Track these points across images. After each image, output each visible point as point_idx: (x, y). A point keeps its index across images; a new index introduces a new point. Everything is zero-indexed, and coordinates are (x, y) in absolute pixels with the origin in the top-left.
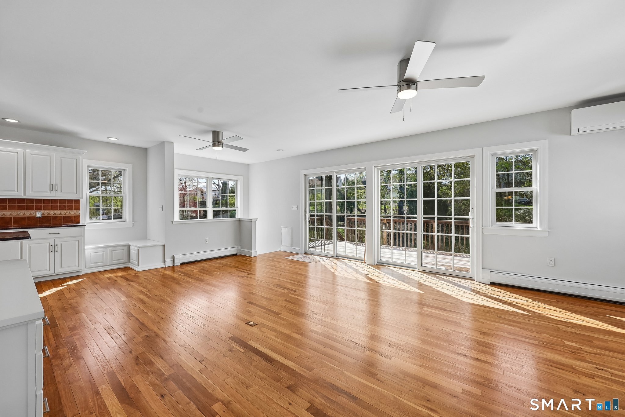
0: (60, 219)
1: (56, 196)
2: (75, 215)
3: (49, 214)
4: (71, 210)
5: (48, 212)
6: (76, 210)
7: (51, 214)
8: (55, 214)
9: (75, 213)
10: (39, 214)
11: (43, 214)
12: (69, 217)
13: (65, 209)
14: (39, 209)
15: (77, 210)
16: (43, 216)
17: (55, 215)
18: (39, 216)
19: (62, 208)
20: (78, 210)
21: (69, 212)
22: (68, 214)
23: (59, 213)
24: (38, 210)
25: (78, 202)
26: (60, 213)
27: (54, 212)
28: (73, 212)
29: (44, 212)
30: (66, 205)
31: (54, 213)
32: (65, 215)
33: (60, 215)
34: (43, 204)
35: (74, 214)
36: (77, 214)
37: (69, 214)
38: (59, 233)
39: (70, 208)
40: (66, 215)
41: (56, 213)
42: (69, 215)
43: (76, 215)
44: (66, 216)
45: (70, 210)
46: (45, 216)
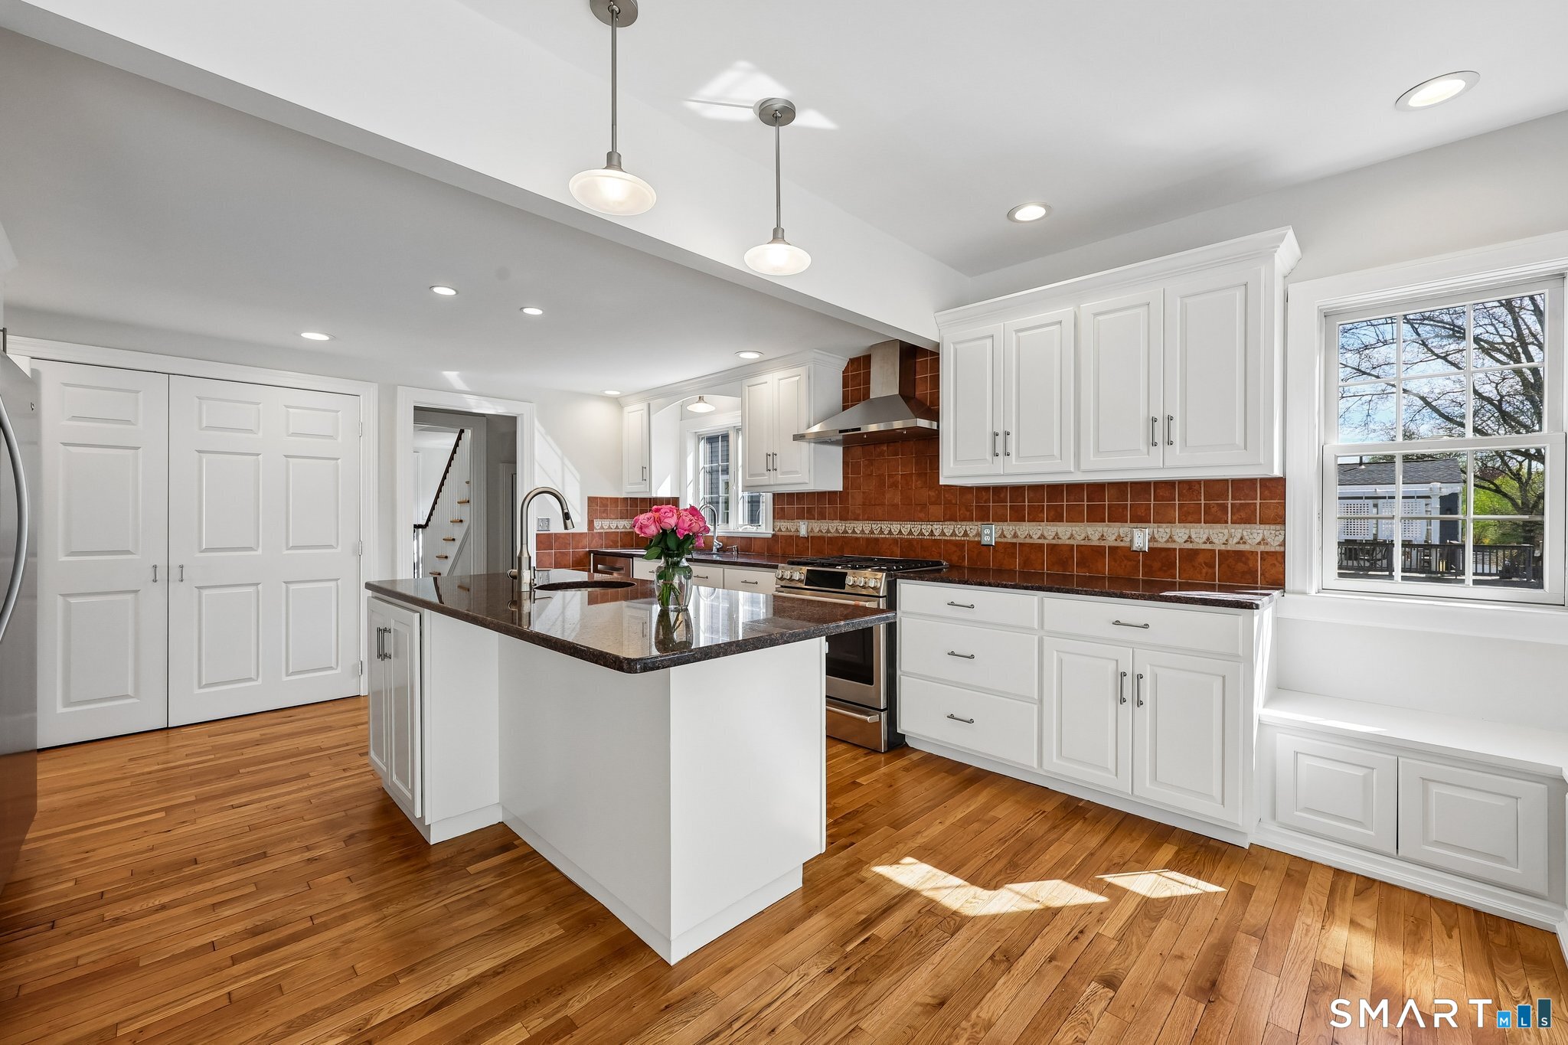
0: (1205, 563)
1: (1166, 464)
2: (1262, 548)
3: (1171, 539)
4: (1248, 526)
5: (1168, 530)
6: (1267, 527)
7: (1176, 538)
8: (1189, 540)
9: (1263, 539)
10: (1140, 538)
11: (1152, 539)
12: (1239, 555)
13: (1227, 522)
14: (1141, 518)
15: (1273, 527)
16: (1152, 545)
17: (1189, 546)
18: (1141, 545)
19: (1215, 517)
20: (1278, 527)
21: (1239, 536)
22: (1236, 540)
23: (1205, 537)
24: (1139, 525)
25: (1275, 487)
26: (1208, 539)
27: (1187, 531)
28: (1253, 537)
29: (1156, 532)
30: (1230, 502)
31: (1186, 537)
32: (1223, 548)
33: (1208, 546)
34: (1152, 502)
35: (1259, 543)
36: (1274, 546)
37: (1238, 543)
38: (1146, 626)
39: (1246, 517)
40: (1229, 548)
41: (1193, 536)
42: (1242, 547)
43: (1268, 549)
44: (1228, 551)
45: (1243, 526)
46: (1159, 546)
